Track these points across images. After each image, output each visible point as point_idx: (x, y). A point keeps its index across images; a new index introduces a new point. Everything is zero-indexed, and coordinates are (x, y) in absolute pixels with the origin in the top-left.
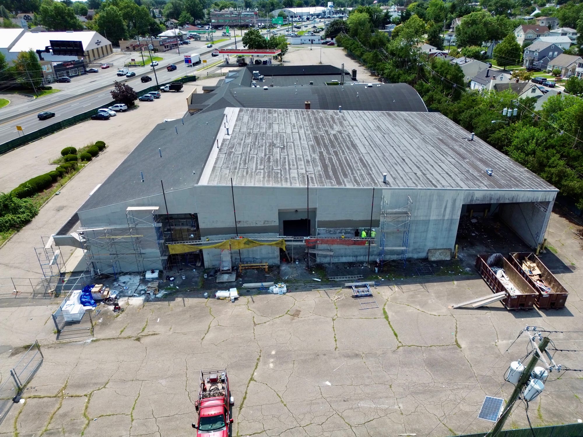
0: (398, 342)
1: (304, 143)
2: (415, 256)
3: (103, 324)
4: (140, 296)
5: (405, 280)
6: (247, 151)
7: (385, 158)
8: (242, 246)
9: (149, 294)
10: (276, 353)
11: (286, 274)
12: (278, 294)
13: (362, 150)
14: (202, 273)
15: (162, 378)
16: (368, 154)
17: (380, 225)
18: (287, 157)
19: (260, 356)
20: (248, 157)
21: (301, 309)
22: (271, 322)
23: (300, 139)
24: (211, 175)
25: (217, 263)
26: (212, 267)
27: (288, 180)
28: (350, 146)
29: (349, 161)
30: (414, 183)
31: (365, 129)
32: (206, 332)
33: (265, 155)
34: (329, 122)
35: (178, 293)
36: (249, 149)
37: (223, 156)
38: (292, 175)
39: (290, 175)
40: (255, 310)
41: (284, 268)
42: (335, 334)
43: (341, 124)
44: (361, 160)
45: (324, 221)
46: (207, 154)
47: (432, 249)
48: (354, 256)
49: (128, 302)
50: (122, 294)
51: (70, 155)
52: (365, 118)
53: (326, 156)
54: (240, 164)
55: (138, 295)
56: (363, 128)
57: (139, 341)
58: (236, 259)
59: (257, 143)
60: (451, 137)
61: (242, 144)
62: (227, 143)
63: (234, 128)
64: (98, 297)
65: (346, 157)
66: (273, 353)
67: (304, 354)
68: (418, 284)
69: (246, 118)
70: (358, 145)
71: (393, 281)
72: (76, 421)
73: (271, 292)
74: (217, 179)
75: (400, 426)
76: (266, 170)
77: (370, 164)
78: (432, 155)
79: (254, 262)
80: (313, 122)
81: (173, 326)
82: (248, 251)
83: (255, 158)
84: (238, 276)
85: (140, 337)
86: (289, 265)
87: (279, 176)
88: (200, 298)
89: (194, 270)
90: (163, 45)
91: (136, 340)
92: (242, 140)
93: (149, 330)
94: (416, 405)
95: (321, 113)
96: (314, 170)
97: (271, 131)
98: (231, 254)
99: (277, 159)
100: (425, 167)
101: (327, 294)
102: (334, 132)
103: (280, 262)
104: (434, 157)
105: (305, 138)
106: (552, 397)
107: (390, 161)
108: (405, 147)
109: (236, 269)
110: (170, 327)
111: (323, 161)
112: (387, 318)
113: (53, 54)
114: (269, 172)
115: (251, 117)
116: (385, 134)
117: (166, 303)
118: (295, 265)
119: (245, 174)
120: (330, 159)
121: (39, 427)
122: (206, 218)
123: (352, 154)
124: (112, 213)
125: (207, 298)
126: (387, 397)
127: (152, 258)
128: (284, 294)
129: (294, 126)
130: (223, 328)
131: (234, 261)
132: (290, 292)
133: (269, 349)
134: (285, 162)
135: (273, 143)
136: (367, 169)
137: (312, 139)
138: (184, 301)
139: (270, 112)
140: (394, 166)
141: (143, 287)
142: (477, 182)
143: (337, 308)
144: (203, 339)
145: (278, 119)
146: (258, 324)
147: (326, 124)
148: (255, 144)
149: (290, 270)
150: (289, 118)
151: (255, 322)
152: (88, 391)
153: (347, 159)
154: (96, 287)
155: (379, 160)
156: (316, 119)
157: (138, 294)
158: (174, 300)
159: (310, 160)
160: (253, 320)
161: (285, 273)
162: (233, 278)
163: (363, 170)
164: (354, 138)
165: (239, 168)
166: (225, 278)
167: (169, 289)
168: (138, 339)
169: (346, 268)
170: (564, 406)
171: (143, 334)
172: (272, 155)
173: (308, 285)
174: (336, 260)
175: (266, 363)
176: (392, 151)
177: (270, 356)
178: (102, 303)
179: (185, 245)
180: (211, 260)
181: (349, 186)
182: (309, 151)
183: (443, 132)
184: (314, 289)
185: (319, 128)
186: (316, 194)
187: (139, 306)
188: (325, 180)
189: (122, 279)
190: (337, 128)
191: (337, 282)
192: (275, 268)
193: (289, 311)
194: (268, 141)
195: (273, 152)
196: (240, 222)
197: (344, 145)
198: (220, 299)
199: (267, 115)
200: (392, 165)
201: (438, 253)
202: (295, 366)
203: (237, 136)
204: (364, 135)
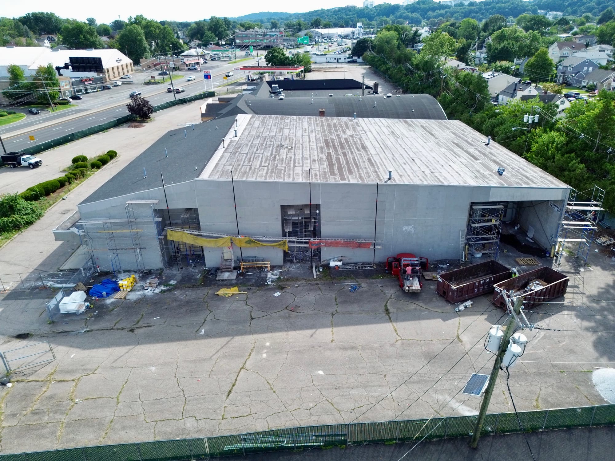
0: (397, 336)
1: (313, 145)
3: (98, 316)
4: (138, 291)
6: (253, 151)
7: (394, 158)
8: (243, 244)
9: (147, 289)
10: (271, 345)
13: (372, 151)
14: (202, 272)
15: (152, 365)
16: (378, 155)
17: (385, 224)
18: (293, 156)
19: (254, 347)
20: (253, 156)
21: (300, 305)
22: (268, 317)
23: (310, 141)
24: (213, 170)
26: (213, 267)
27: (291, 176)
28: (360, 148)
29: (357, 160)
30: (421, 180)
31: (379, 134)
32: (201, 325)
33: (271, 155)
34: (341, 127)
35: (176, 289)
36: (256, 149)
37: (227, 155)
38: (296, 172)
39: (294, 171)
40: (253, 306)
43: (354, 129)
44: (369, 160)
46: (212, 153)
51: (80, 163)
52: (380, 124)
53: (334, 156)
54: (244, 162)
56: (376, 133)
57: (133, 332)
58: (238, 257)
59: (264, 145)
60: (467, 141)
61: (249, 145)
62: (234, 144)
63: (243, 132)
65: (354, 157)
66: (268, 344)
67: (299, 345)
69: (257, 124)
70: (368, 147)
72: (61, 402)
74: (218, 174)
75: (390, 412)
76: (269, 167)
77: (378, 163)
78: (444, 156)
79: (256, 261)
80: (325, 128)
81: (169, 319)
83: (260, 158)
84: (239, 274)
85: (134, 328)
87: (283, 172)
90: (184, 63)
91: (130, 331)
92: (250, 141)
93: (143, 322)
94: (409, 393)
95: (335, 120)
96: (319, 168)
97: (281, 134)
99: (283, 158)
100: (434, 166)
102: (346, 136)
103: (284, 262)
104: (446, 159)
105: (314, 140)
106: (552, 388)
107: (399, 161)
108: (417, 149)
109: (238, 269)
110: (165, 320)
111: (330, 160)
113: (72, 70)
114: (273, 169)
115: (263, 122)
116: (398, 138)
119: (248, 170)
120: (338, 159)
121: (24, 408)
123: (361, 155)
126: (380, 386)
129: (305, 130)
130: (219, 321)
133: (264, 341)
134: (291, 161)
135: (281, 144)
136: (374, 168)
137: (322, 142)
139: (282, 119)
140: (403, 165)
141: (142, 284)
142: (487, 180)
143: (337, 304)
144: (197, 331)
145: (290, 124)
146: (255, 318)
147: (339, 129)
148: (262, 145)
150: (301, 124)
151: (252, 316)
152: (77, 376)
153: (355, 160)
155: (388, 160)
156: (329, 125)
159: (316, 159)
162: (234, 276)
163: (370, 168)
164: (365, 141)
165: (243, 165)
166: (226, 275)
167: (168, 285)
168: (132, 330)
170: (563, 397)
171: (137, 326)
172: (278, 154)
175: (259, 353)
176: (403, 152)
177: (264, 347)
180: (213, 259)
181: (352, 181)
182: (317, 151)
183: (460, 137)
185: (330, 133)
186: (319, 190)
187: (135, 301)
188: (329, 177)
190: (349, 132)
192: (277, 268)
193: (288, 306)
194: (276, 143)
195: (280, 152)
196: (241, 218)
197: (354, 147)
199: (279, 121)
200: (401, 165)
202: (289, 356)
203: (245, 138)
204: (376, 139)
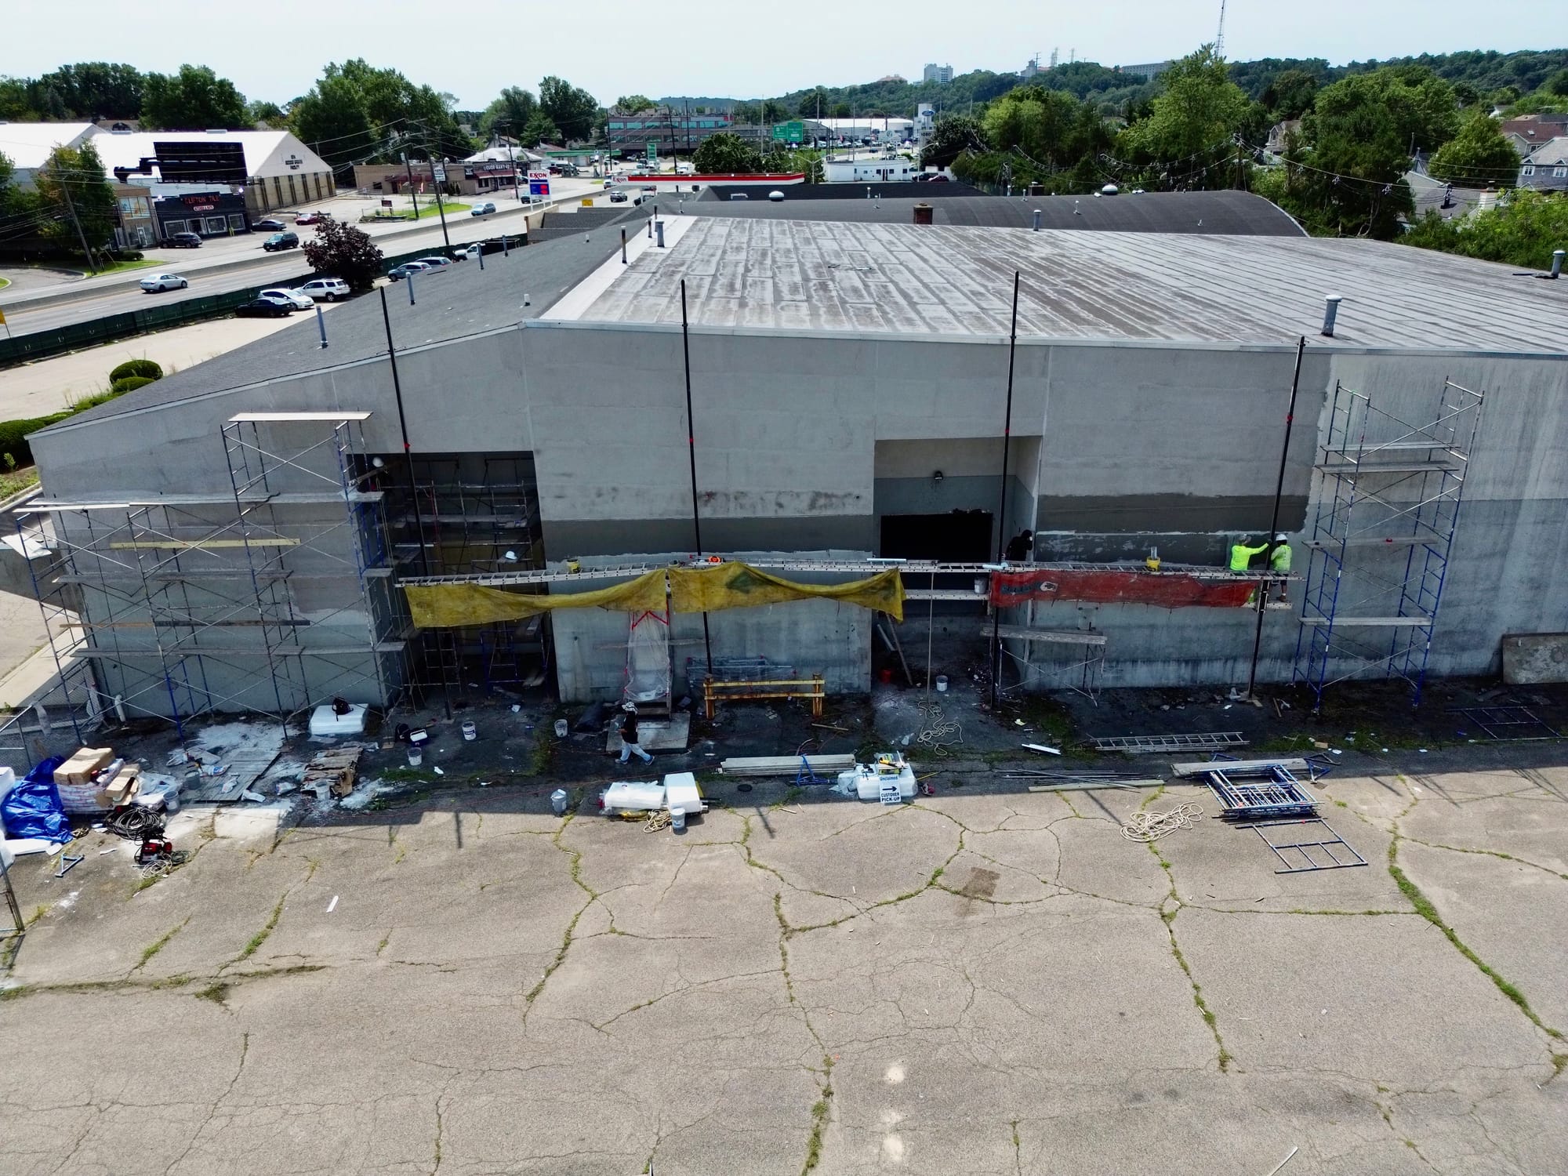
0: (1541, 1032)
1: (944, 266)
2: (1445, 664)
3: (75, 918)
4: (272, 802)
5: (1438, 755)
6: (735, 272)
8: (720, 596)
9: (313, 793)
10: (911, 1080)
11: (900, 727)
12: (878, 800)
14: (545, 720)
17: (1309, 521)
18: (890, 285)
19: (828, 1094)
20: (739, 280)
21: (995, 868)
22: (863, 923)
23: (925, 260)
24: (596, 304)
25: (611, 678)
26: (589, 698)
28: (1116, 274)
32: (553, 961)
33: (806, 280)
34: (1008, 241)
35: (438, 792)
37: (642, 276)
38: (927, 314)
39: (919, 313)
40: (781, 868)
41: (888, 703)
42: (1196, 987)
45: (1070, 499)
46: (582, 273)
47: (1519, 636)
48: (1187, 662)
49: (212, 824)
50: (193, 793)
51: (133, 378)
53: (1041, 287)
54: (712, 289)
55: (261, 798)
57: (220, 1000)
58: (690, 661)
59: (767, 262)
61: (714, 262)
62: (659, 258)
63: (681, 241)
64: (86, 805)
66: (896, 1074)
67: (1060, 1086)
68: (1507, 772)
69: (720, 230)
70: (1144, 274)
71: (1383, 755)
73: (845, 792)
76: (816, 303)
79: (764, 675)
80: (954, 240)
81: (397, 933)
82: (742, 628)
83: (769, 284)
84: (697, 732)
85: (228, 981)
86: (911, 695)
87: (877, 313)
88: (534, 812)
89: (516, 708)
90: (474, 177)
91: (207, 994)
92: (712, 256)
93: (278, 950)
97: (813, 247)
98: (671, 639)
99: (854, 287)
101: (1102, 807)
102: (1042, 255)
103: (873, 682)
105: (940, 259)
109: (688, 707)
110: (381, 936)
111: (1037, 295)
112: (1427, 911)
113: (160, 178)
114: (831, 307)
115: (739, 228)
117: (381, 831)
118: (935, 697)
119: (734, 306)
120: (1065, 294)
122: (569, 475)
123: (1138, 286)
124: (174, 442)
125: (562, 814)
127: (336, 646)
128: (906, 800)
130: (634, 943)
131: (680, 671)
132: (931, 794)
133: (871, 1054)
134: (888, 292)
135: (827, 263)
137: (968, 262)
138: (458, 822)
141: (296, 769)
143: (1167, 866)
144: (534, 994)
146: (802, 930)
147: (1002, 243)
148: (762, 263)
149: (913, 710)
151: (788, 918)
154: (81, 759)
156: (961, 237)
157: (264, 794)
158: (415, 819)
159: (984, 292)
160: (777, 909)
161: (898, 722)
162: (678, 736)
165: (710, 297)
167: (403, 775)
168: (218, 993)
169: (1158, 708)
171: (248, 967)
172: (832, 280)
173: (1009, 768)
174: (1106, 677)
175: (862, 1133)
177: (880, 1094)
178: (98, 829)
179: (476, 588)
180: (586, 667)
184: (1037, 784)
185: (982, 249)
186: (1044, 373)
187: (257, 843)
188: (1072, 326)
189: (212, 736)
190: (1044, 250)
191: (1133, 757)
192: (850, 705)
193: (938, 873)
194: (809, 260)
195: (832, 276)
196: (710, 495)
198: (621, 818)
201: (1543, 651)
202: (1027, 1152)
203: (694, 250)
